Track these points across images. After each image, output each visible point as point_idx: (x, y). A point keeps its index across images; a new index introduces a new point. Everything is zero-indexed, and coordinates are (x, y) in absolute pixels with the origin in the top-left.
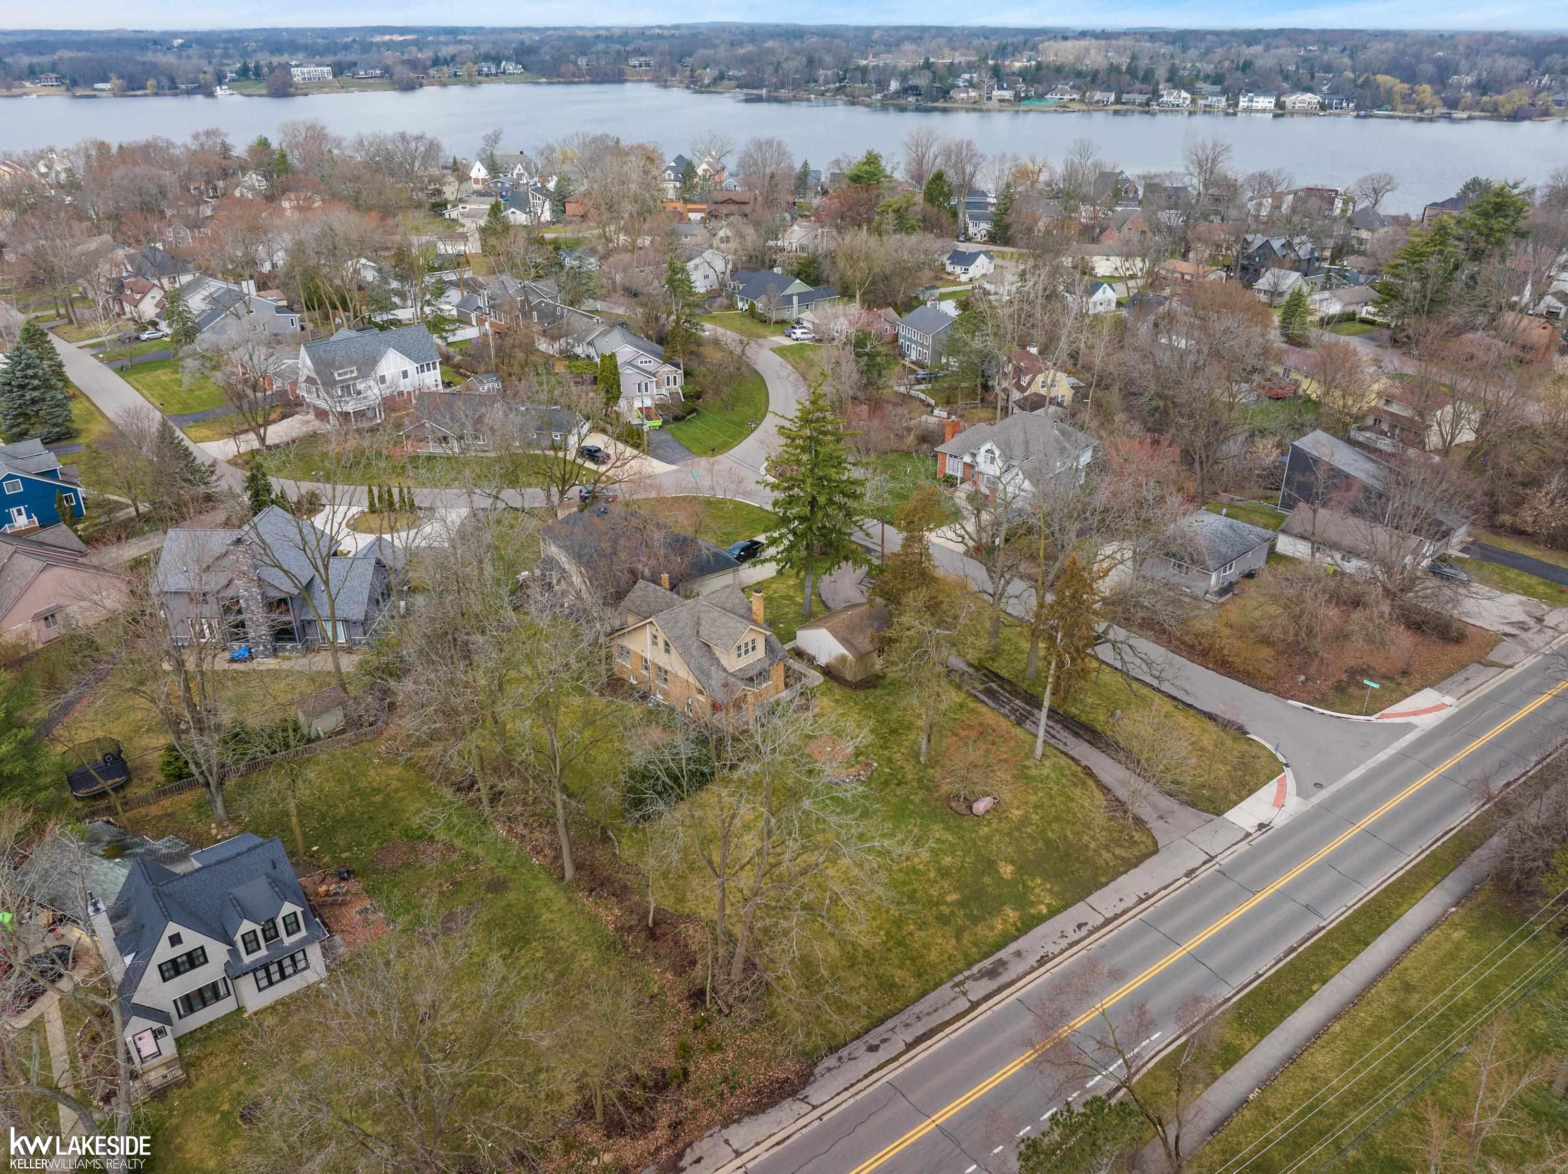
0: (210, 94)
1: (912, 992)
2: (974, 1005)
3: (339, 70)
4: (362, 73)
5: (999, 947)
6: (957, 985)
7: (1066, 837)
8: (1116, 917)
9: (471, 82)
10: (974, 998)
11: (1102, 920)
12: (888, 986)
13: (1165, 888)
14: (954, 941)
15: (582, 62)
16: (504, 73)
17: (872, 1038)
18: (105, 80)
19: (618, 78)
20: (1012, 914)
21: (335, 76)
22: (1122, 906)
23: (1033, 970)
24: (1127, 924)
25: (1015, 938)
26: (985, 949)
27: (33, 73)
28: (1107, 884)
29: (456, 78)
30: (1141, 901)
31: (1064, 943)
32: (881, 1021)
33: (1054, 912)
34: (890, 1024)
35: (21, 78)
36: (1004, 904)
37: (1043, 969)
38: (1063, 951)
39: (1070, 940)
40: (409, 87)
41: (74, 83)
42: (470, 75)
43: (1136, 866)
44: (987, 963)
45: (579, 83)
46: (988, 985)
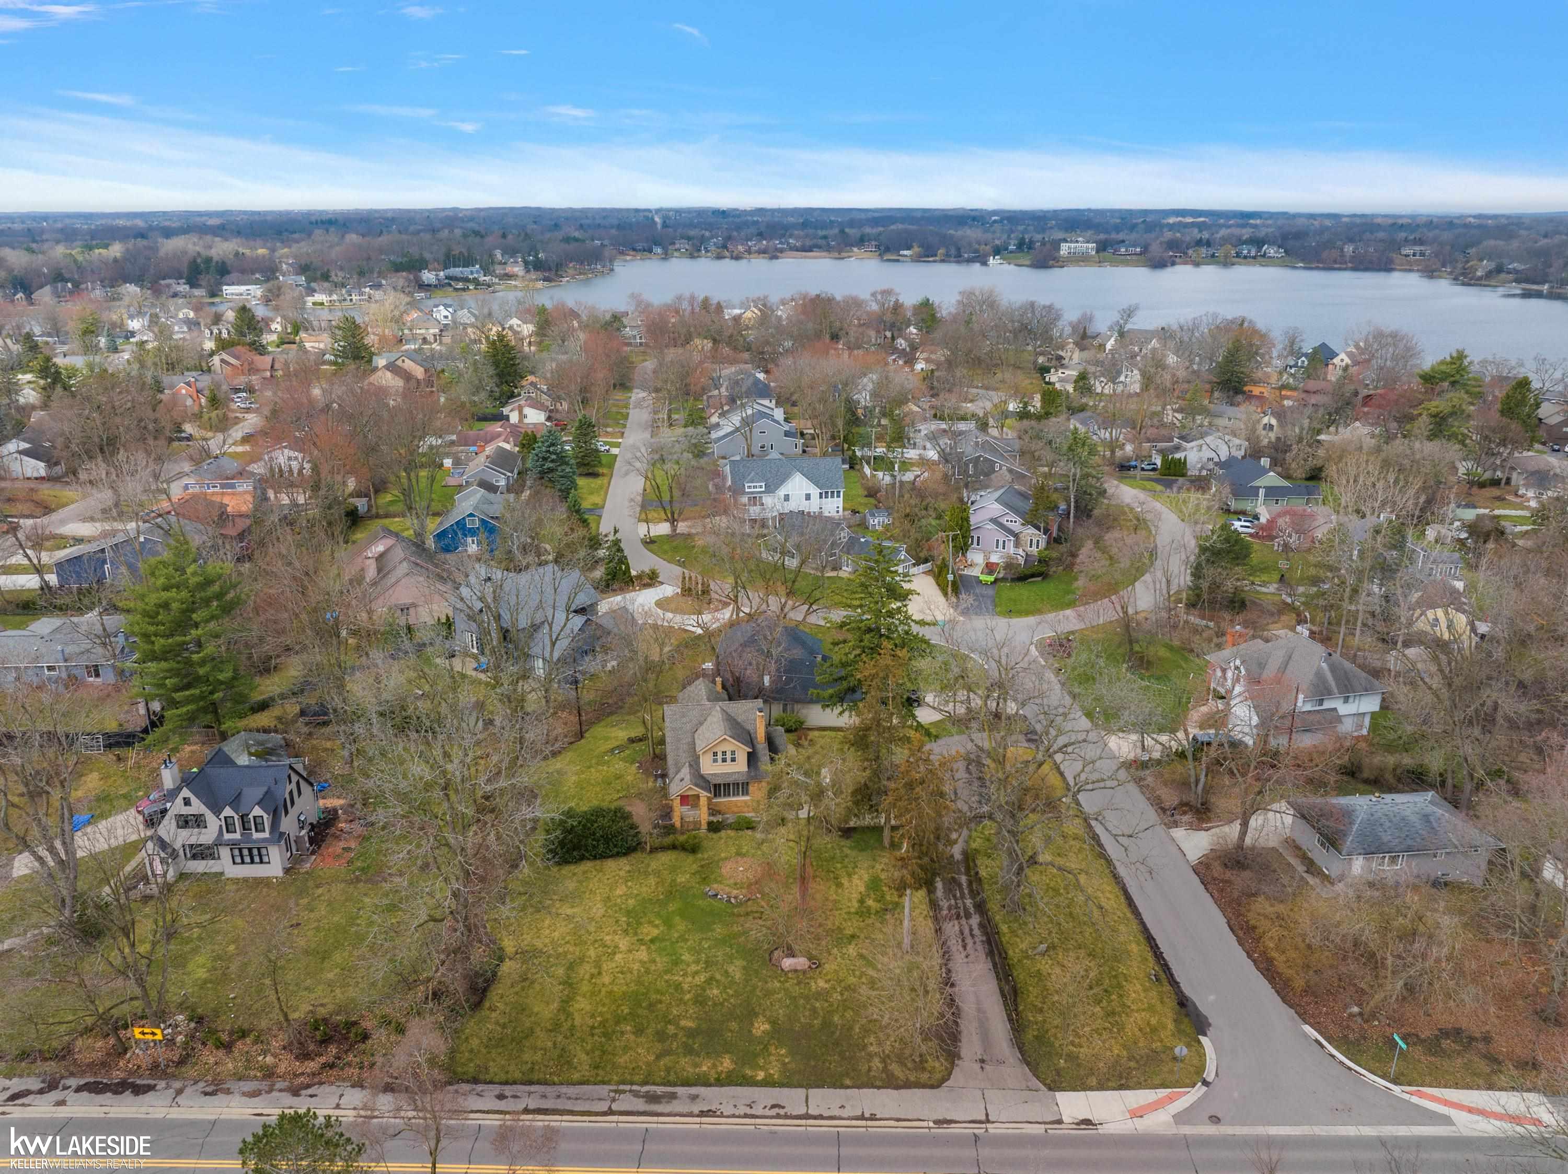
0: (984, 263)
1: (576, 1076)
2: (610, 1112)
3: (1102, 247)
4: (1123, 250)
5: (687, 1083)
6: (616, 1091)
7: (851, 1028)
8: (821, 1117)
9: (1226, 263)
10: (615, 1107)
11: (803, 1111)
12: (564, 1060)
13: (898, 1120)
14: (652, 1058)
15: (1349, 249)
16: (1264, 256)
17: (508, 1090)
18: (909, 248)
19: (1384, 265)
20: (727, 1064)
21: (1097, 252)
22: (836, 1112)
23: (691, 1115)
24: (823, 1128)
25: (707, 1084)
26: (672, 1077)
27: (861, 241)
28: (848, 1087)
29: (1212, 259)
30: (862, 1117)
31: (743, 1110)
32: (531, 1083)
33: (768, 1083)
34: (533, 1088)
35: (852, 245)
36: (728, 1052)
37: (698, 1120)
38: (734, 1116)
39: (753, 1112)
40: (1159, 264)
41: (887, 250)
42: (1226, 257)
43: (897, 1087)
44: (659, 1090)
45: (1340, 269)
46: (640, 1105)
